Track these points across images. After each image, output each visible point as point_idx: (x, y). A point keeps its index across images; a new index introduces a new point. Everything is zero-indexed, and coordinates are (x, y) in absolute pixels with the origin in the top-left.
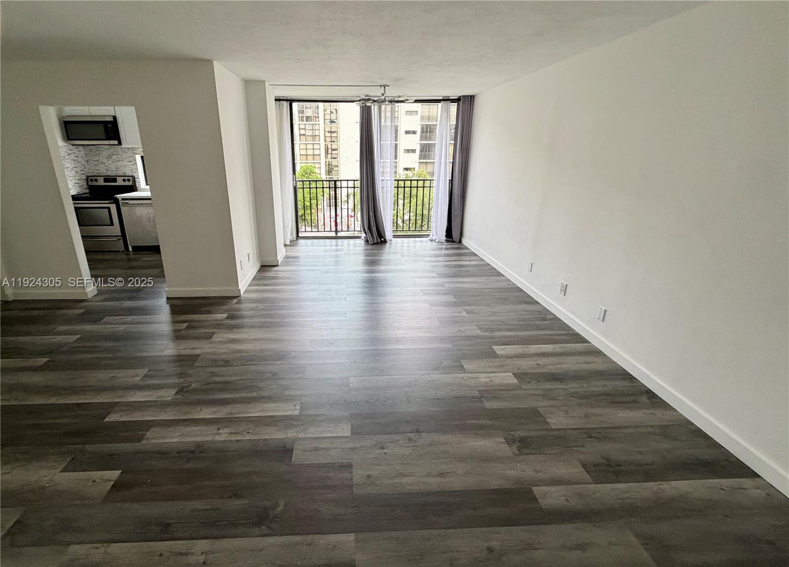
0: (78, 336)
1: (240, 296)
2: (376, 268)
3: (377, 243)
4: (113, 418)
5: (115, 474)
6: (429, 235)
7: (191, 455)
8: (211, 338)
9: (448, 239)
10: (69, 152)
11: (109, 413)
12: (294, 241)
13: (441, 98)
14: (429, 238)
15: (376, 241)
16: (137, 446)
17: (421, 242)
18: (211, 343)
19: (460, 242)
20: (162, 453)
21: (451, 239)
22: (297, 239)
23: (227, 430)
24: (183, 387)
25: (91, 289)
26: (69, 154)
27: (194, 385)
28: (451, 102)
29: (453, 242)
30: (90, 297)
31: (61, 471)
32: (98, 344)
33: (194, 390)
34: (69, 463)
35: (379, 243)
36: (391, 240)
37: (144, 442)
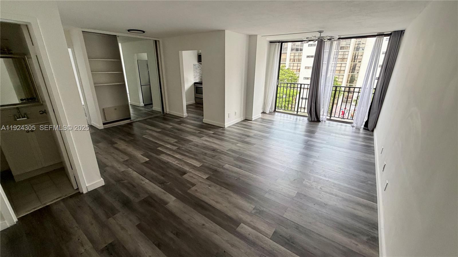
0: (172, 127)
1: (225, 128)
2: (312, 135)
3: (314, 121)
4: (159, 148)
5: (147, 159)
6: (353, 123)
7: (164, 163)
8: (201, 138)
9: (365, 128)
10: (199, 66)
11: (159, 147)
12: (272, 112)
13: (376, 34)
14: (351, 125)
15: (313, 120)
16: (158, 157)
17: (346, 126)
18: (200, 139)
19: (373, 131)
20: (160, 160)
21: (366, 128)
22: (274, 111)
23: (178, 162)
24: (180, 148)
25: (185, 114)
26: (199, 67)
27: (183, 148)
28: (385, 36)
29: (368, 130)
30: (184, 117)
31: (141, 155)
32: (174, 130)
33: (182, 150)
34: (143, 154)
35: (315, 121)
36: (325, 121)
37: (159, 156)
